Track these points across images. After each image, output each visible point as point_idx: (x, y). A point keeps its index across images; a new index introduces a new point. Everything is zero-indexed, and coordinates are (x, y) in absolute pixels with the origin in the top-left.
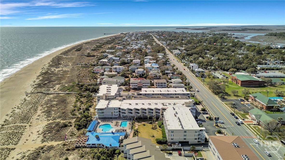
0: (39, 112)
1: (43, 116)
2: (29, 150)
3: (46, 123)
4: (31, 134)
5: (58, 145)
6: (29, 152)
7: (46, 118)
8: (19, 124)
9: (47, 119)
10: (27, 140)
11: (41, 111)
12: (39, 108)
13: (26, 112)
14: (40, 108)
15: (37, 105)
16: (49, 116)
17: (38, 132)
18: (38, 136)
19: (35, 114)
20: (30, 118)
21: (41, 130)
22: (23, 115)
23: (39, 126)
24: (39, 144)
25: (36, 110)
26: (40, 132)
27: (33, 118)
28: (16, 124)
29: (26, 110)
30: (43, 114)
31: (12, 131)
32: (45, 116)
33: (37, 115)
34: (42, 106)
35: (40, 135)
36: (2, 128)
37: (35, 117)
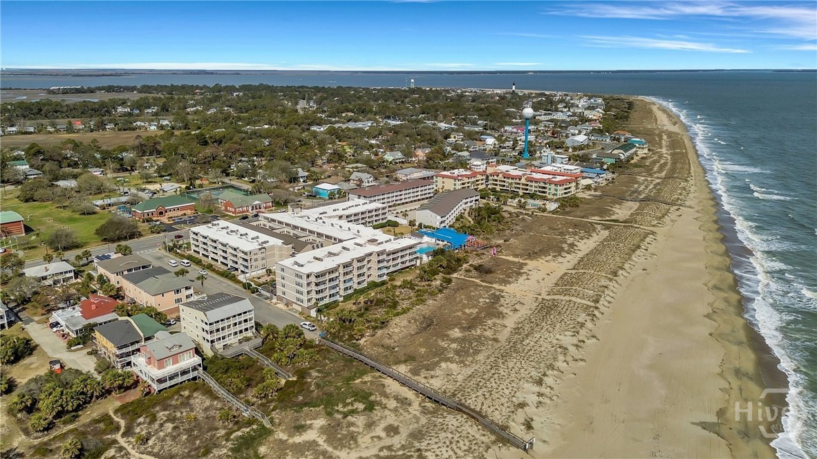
0: (510, 322)
1: (507, 304)
2: (546, 261)
3: (508, 288)
4: (541, 281)
5: (506, 256)
6: (547, 259)
7: (502, 297)
8: (561, 297)
9: (502, 294)
10: (548, 274)
11: (506, 322)
12: (505, 338)
13: (543, 324)
14: (503, 336)
15: (508, 347)
16: (496, 298)
17: (528, 279)
18: (530, 273)
19: (522, 319)
20: (536, 311)
21: (522, 279)
22: (552, 317)
23: (522, 288)
24: (531, 264)
25: (517, 330)
26: (525, 277)
27: (530, 309)
28: (567, 298)
29: (542, 331)
30: (505, 311)
31: (574, 288)
32: (503, 301)
33: (519, 314)
34: (496, 340)
35: (526, 273)
36: (597, 301)
37: (524, 312)
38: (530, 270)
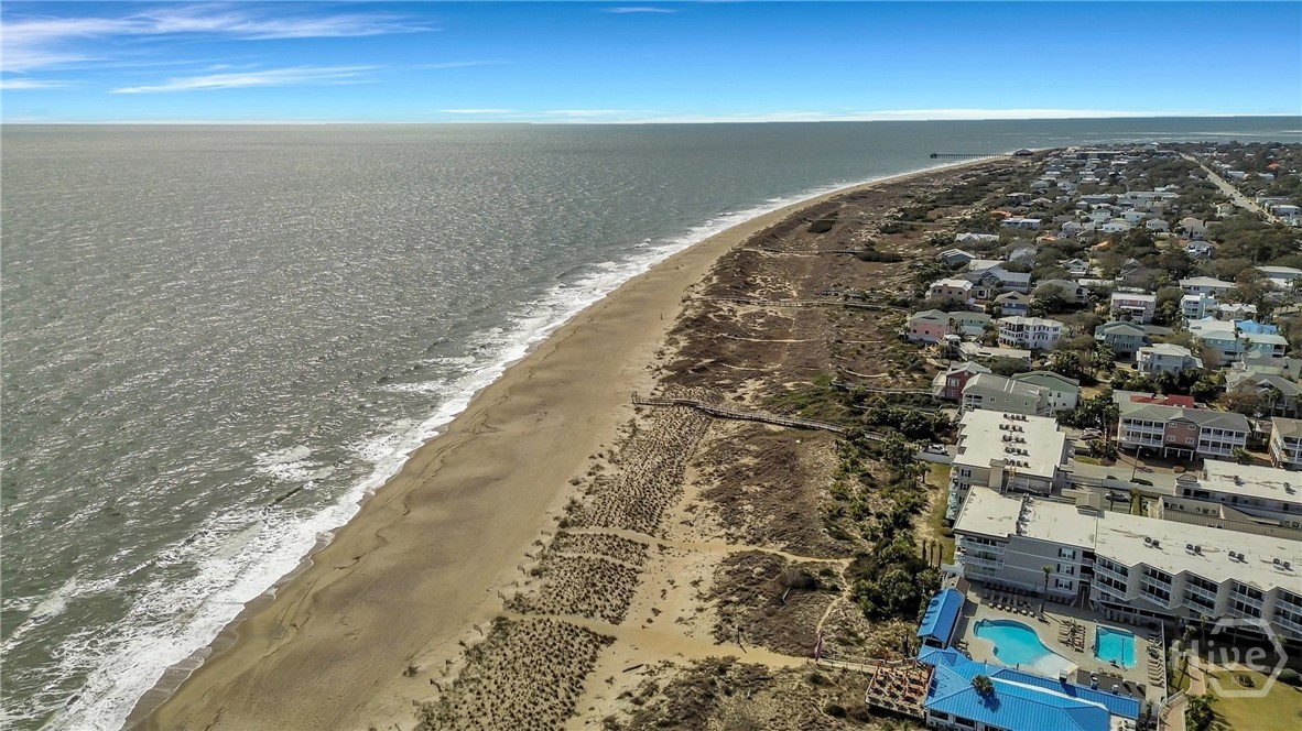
0: (690, 492)
1: (708, 512)
2: (670, 665)
3: (720, 550)
4: (669, 588)
5: (789, 671)
6: (671, 674)
7: (721, 525)
8: (621, 533)
9: (725, 530)
10: (656, 612)
11: (696, 490)
12: (687, 471)
13: (643, 481)
14: (691, 474)
15: (679, 458)
16: (731, 518)
17: (695, 583)
18: (697, 603)
19: (675, 499)
20: (658, 511)
21: (708, 579)
22: (633, 493)
23: (698, 559)
24: (705, 644)
25: (677, 480)
26: (704, 588)
27: (669, 516)
28: (611, 531)
29: (642, 472)
30: (705, 503)
31: (599, 556)
32: (716, 518)
33: (683, 505)
34: (698, 465)
35: (706, 600)
36: (561, 535)
37: (677, 511)
38: (700, 610)
